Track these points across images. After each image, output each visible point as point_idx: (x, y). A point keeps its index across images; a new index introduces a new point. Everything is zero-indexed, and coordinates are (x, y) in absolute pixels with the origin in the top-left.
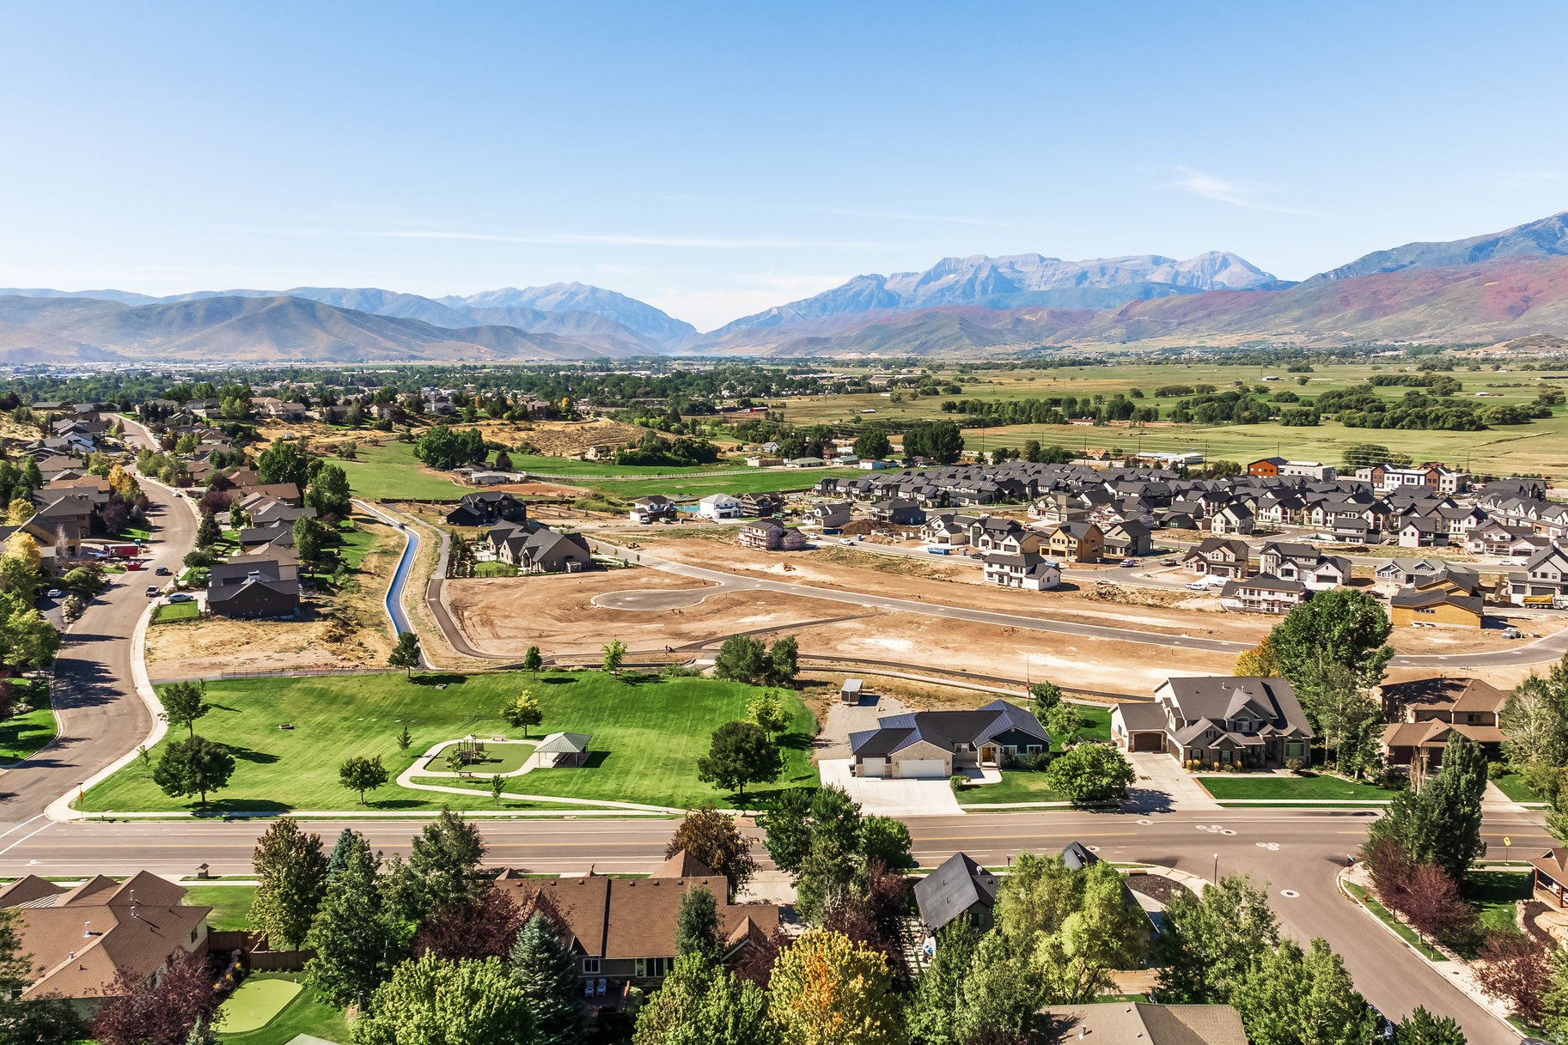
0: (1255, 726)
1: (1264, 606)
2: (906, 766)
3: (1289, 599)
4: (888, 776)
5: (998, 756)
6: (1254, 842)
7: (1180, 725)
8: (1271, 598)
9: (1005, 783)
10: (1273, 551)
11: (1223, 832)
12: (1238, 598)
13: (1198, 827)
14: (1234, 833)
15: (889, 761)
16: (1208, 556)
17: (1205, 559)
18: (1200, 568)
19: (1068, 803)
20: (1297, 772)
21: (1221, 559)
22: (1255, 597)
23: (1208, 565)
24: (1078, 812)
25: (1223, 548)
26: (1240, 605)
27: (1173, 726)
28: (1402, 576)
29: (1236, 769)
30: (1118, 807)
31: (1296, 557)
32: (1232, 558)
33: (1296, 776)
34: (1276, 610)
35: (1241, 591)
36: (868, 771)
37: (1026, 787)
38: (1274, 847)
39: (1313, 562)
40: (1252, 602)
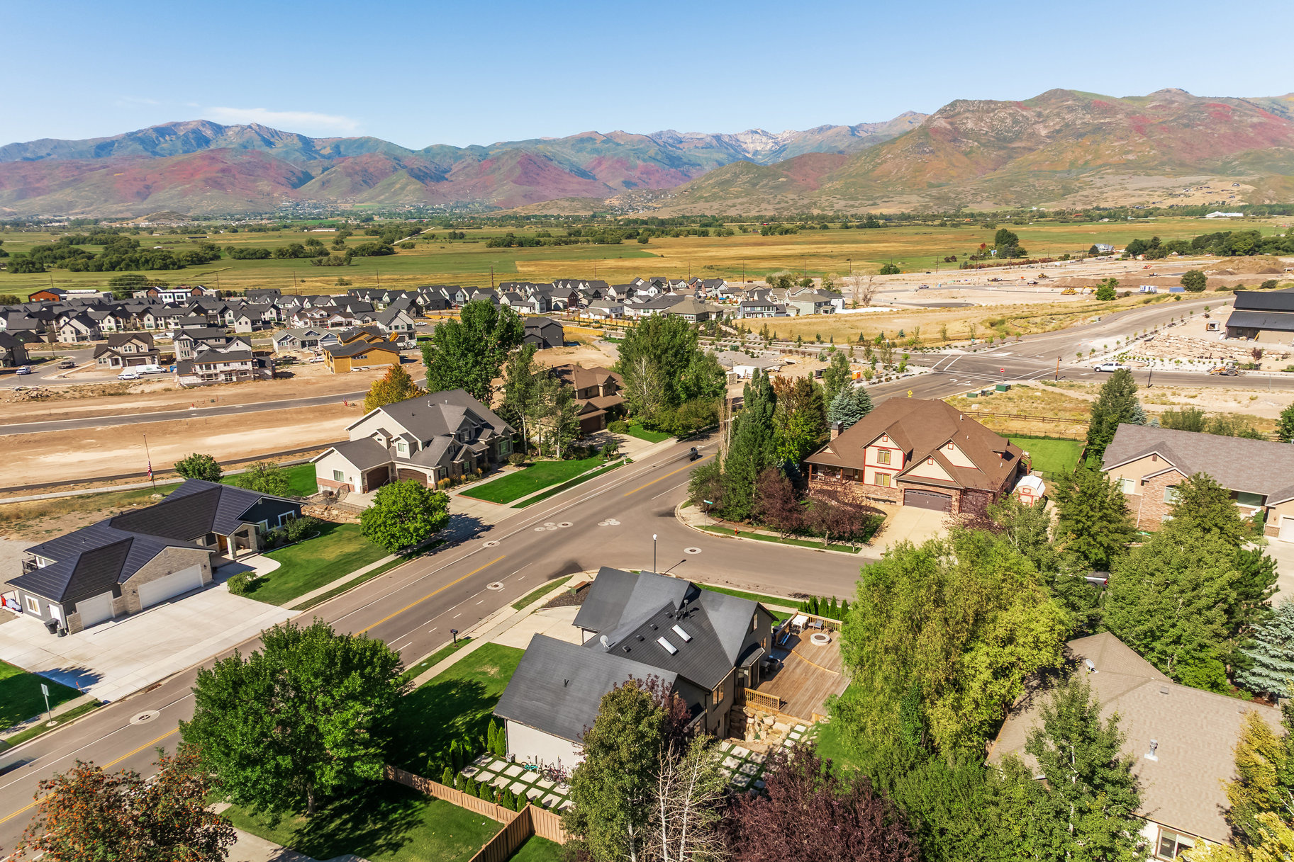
0: (473, 434)
1: (222, 377)
2: (148, 591)
3: (244, 367)
4: (123, 615)
5: (252, 538)
6: (595, 525)
7: (414, 448)
8: (227, 369)
9: (287, 564)
10: (185, 337)
11: (560, 526)
12: (196, 374)
13: (537, 529)
14: (570, 524)
15: (117, 593)
16: (120, 350)
17: (118, 354)
18: (116, 362)
19: (392, 558)
20: (519, 465)
21: (134, 350)
22: (212, 371)
23: (123, 358)
24: (415, 561)
25: (134, 341)
26: (200, 381)
27: (404, 452)
28: (298, 343)
29: (479, 477)
30: (440, 542)
31: (207, 339)
32: (145, 348)
33: (522, 469)
34: (234, 379)
35: (198, 367)
36: (86, 620)
37: (320, 560)
38: (613, 522)
39: (223, 341)
40: (210, 376)
